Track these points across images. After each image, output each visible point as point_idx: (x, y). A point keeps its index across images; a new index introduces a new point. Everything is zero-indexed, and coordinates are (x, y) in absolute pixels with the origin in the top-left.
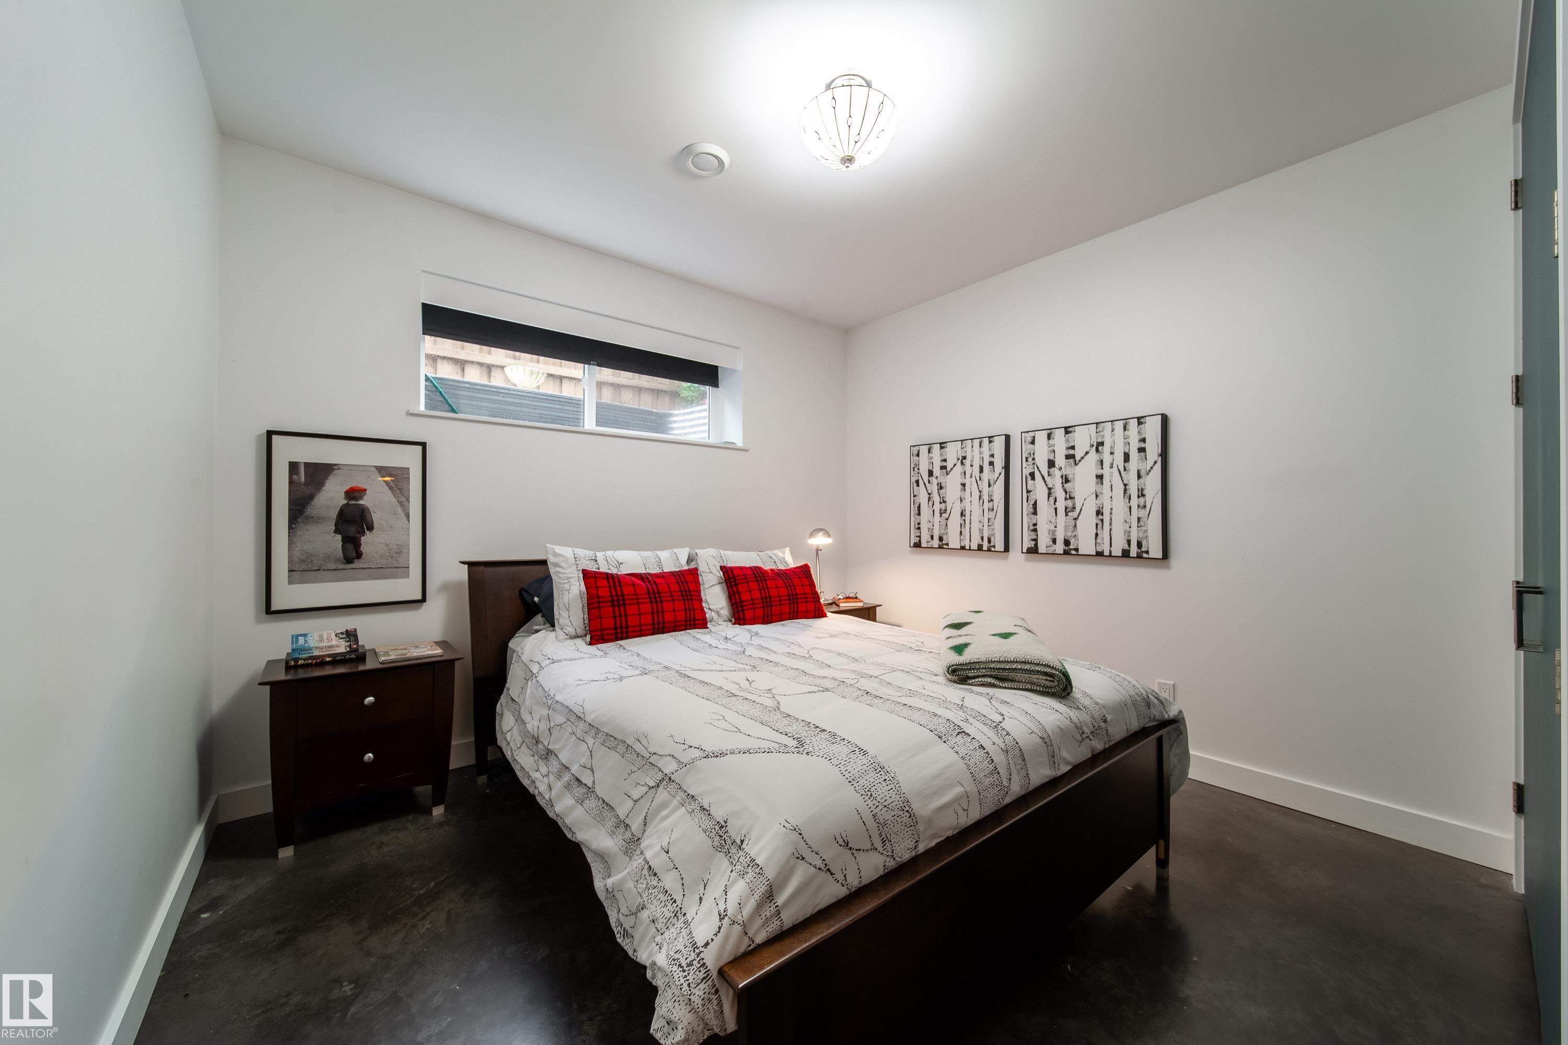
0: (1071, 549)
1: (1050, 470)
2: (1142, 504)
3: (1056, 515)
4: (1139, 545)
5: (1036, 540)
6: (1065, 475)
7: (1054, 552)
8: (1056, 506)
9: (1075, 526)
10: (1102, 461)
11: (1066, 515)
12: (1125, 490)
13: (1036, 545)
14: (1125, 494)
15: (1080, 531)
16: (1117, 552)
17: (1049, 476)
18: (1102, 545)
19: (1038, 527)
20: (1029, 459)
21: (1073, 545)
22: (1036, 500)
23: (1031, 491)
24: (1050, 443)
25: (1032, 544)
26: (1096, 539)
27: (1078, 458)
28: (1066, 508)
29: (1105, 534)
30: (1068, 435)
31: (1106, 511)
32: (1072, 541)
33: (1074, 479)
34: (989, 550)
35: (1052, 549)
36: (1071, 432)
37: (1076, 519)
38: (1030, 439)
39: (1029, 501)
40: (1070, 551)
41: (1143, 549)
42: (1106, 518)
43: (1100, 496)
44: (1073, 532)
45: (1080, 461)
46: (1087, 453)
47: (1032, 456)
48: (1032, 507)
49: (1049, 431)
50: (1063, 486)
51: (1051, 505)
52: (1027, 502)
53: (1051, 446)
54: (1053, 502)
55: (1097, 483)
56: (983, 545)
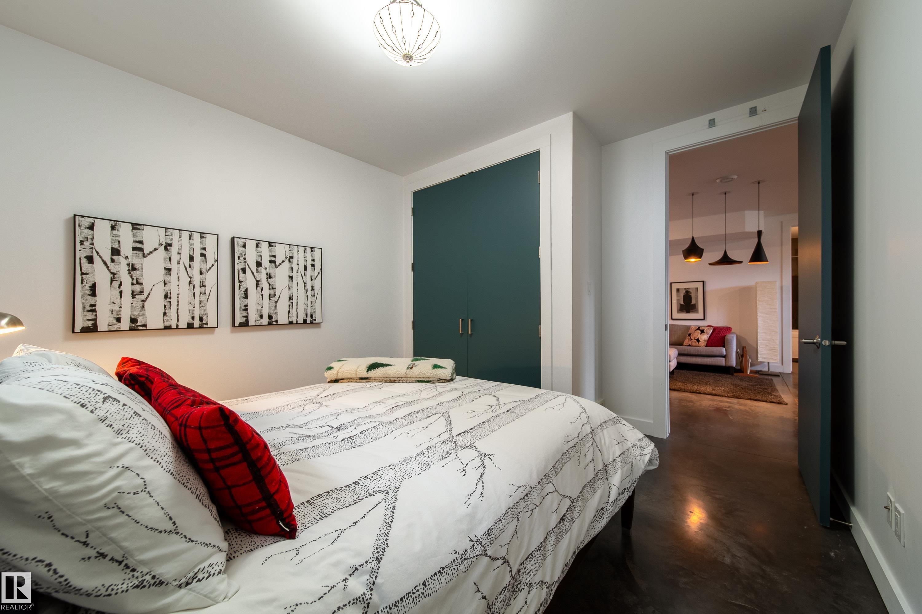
0: (273, 321)
1: (258, 268)
2: (313, 294)
3: (263, 299)
4: (312, 316)
5: (247, 317)
6: (269, 273)
7: (261, 324)
8: (262, 293)
9: (276, 306)
10: (292, 268)
11: (270, 299)
12: (305, 286)
13: (247, 320)
14: (304, 288)
15: (279, 309)
16: (300, 321)
17: (257, 272)
18: (292, 317)
19: (248, 307)
20: (240, 258)
21: (275, 318)
22: (247, 288)
23: (242, 282)
24: (258, 250)
25: (244, 320)
26: (289, 314)
27: (277, 264)
28: (270, 295)
29: (294, 311)
30: (271, 248)
31: (295, 298)
32: (274, 316)
33: (275, 277)
34: (201, 327)
35: (260, 322)
36: (273, 246)
37: (276, 302)
38: (242, 244)
39: (241, 289)
40: (272, 323)
41: (313, 319)
42: (295, 301)
43: (291, 289)
44: (274, 310)
45: (279, 265)
46: (283, 261)
47: (244, 256)
48: (243, 293)
49: (257, 242)
50: (267, 280)
51: (259, 292)
52: (239, 289)
53: (259, 252)
54: (260, 290)
55: (290, 281)
56: (193, 323)
